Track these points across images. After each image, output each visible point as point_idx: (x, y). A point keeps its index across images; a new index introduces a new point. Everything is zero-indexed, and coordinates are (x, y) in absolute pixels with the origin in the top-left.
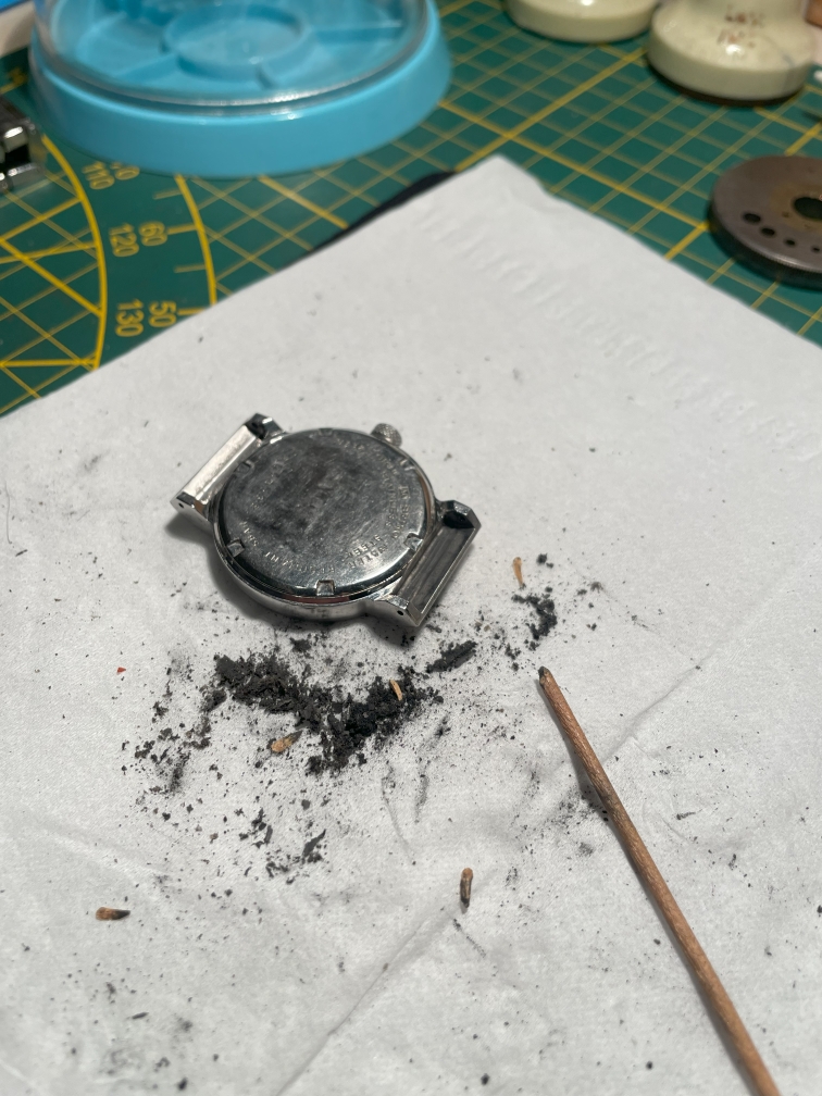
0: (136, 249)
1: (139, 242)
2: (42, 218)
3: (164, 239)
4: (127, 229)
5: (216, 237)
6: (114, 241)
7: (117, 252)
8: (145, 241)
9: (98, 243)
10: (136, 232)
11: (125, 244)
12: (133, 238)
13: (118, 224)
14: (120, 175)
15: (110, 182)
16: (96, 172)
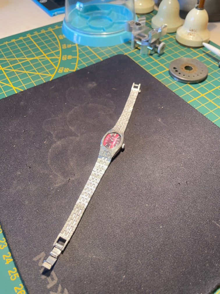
0: (66, 59)
1: (67, 58)
2: (53, 52)
3: (71, 58)
4: (66, 56)
5: (80, 59)
6: (63, 57)
7: (63, 59)
8: (68, 58)
9: (60, 58)
10: (67, 57)
11: (64, 58)
12: (66, 57)
13: (64, 55)
14: (68, 47)
15: (66, 48)
16: (64, 46)
